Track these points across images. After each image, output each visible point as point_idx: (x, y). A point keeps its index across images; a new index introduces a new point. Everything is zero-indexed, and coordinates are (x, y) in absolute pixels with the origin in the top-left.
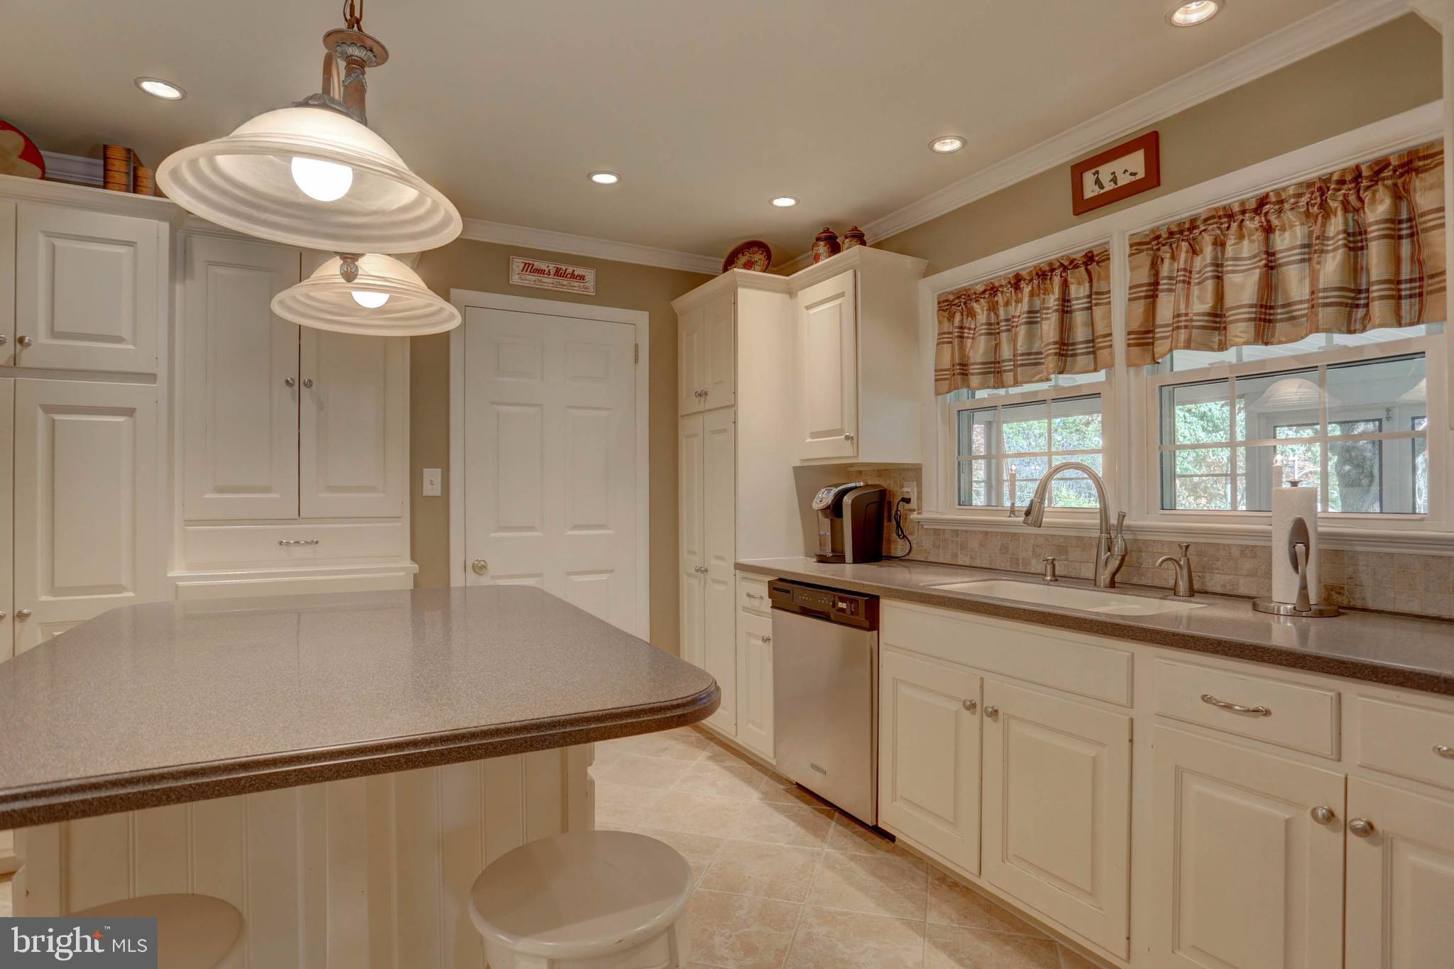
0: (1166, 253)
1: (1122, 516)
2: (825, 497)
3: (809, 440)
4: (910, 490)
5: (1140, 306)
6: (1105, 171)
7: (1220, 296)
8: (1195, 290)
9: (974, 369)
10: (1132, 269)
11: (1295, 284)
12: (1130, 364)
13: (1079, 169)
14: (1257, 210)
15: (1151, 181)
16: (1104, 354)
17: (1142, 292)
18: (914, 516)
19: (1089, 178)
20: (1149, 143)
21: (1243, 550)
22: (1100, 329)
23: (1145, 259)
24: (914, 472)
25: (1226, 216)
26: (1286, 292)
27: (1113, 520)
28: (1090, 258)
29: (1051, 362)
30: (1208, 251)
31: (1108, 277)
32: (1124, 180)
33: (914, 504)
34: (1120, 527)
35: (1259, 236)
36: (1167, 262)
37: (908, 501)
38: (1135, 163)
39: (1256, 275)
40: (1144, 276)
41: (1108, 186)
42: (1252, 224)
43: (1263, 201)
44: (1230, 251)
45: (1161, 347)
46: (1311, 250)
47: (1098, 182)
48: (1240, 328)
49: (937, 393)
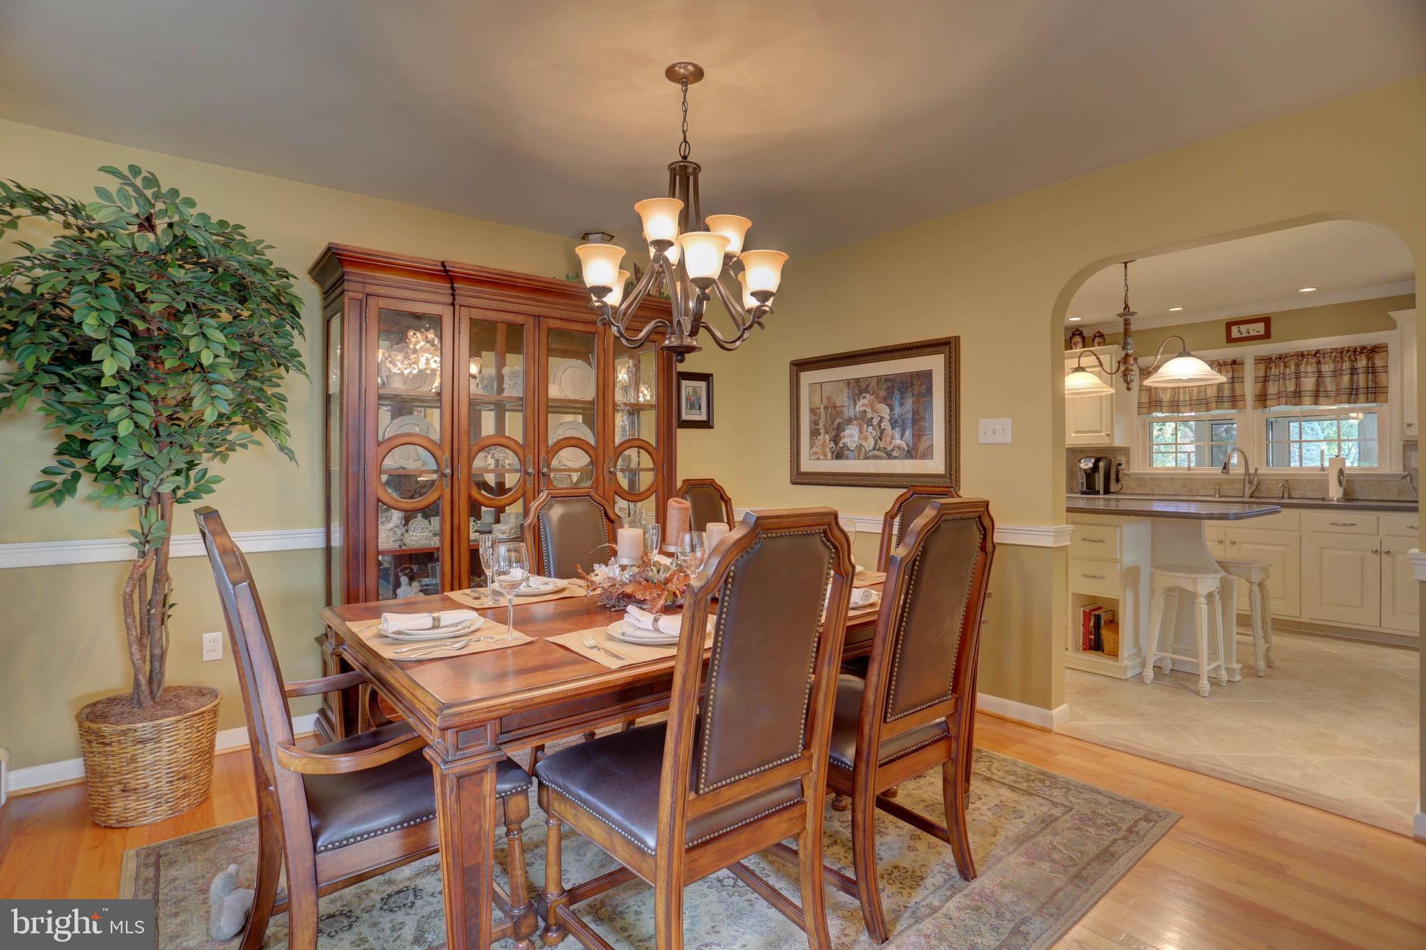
0: (1273, 365)
1: (1256, 470)
2: (1087, 464)
3: (1073, 435)
4: (1122, 459)
5: (1259, 385)
6: (1244, 328)
7: (1298, 385)
8: (1288, 382)
9: (1165, 404)
10: (1255, 370)
11: (1329, 384)
12: (1254, 408)
13: (1229, 325)
14: (1315, 355)
15: (1267, 335)
16: (1240, 404)
17: (1261, 379)
18: (1126, 472)
19: (1234, 329)
20: (1267, 321)
21: (1309, 481)
22: (1238, 392)
23: (1262, 366)
24: (1125, 451)
25: (1302, 355)
26: (1325, 387)
27: (1252, 471)
28: (1234, 362)
29: (1213, 405)
30: (1293, 367)
31: (1243, 370)
32: (1253, 333)
33: (1123, 466)
34: (1256, 474)
35: (1315, 365)
36: (1273, 369)
37: (1120, 465)
38: (1259, 328)
39: (1314, 380)
40: (1262, 373)
41: (1245, 334)
42: (1313, 360)
43: (1318, 352)
44: (1302, 368)
45: (1268, 403)
46: (1337, 374)
47: (1239, 331)
48: (1307, 399)
49: (1139, 414)
